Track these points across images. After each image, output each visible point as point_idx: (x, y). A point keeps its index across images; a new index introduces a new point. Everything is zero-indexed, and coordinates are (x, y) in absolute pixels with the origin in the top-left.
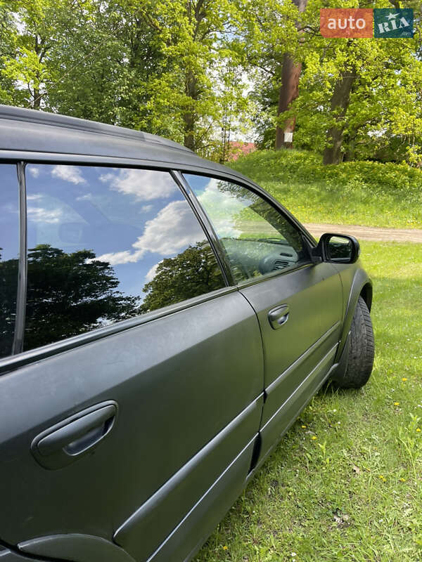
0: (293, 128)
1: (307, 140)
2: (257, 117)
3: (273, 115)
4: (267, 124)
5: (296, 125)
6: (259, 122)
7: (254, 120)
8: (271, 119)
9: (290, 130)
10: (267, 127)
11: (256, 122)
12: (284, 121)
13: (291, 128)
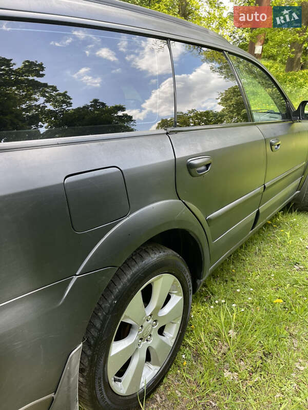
0: (262, 42)
1: (274, 51)
2: (234, 33)
3: (246, 32)
4: (241, 39)
5: (265, 40)
6: (235, 38)
7: (230, 36)
8: (246, 35)
9: (260, 44)
10: (241, 41)
11: (232, 37)
12: (256, 36)
13: (261, 42)
